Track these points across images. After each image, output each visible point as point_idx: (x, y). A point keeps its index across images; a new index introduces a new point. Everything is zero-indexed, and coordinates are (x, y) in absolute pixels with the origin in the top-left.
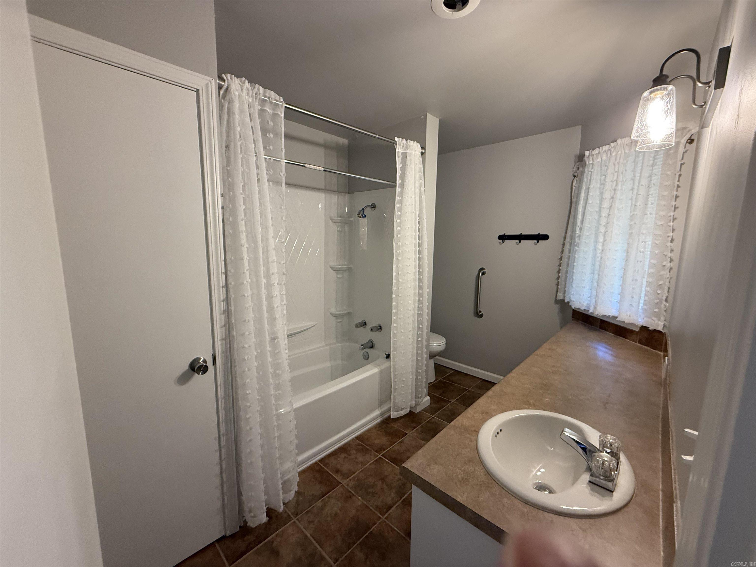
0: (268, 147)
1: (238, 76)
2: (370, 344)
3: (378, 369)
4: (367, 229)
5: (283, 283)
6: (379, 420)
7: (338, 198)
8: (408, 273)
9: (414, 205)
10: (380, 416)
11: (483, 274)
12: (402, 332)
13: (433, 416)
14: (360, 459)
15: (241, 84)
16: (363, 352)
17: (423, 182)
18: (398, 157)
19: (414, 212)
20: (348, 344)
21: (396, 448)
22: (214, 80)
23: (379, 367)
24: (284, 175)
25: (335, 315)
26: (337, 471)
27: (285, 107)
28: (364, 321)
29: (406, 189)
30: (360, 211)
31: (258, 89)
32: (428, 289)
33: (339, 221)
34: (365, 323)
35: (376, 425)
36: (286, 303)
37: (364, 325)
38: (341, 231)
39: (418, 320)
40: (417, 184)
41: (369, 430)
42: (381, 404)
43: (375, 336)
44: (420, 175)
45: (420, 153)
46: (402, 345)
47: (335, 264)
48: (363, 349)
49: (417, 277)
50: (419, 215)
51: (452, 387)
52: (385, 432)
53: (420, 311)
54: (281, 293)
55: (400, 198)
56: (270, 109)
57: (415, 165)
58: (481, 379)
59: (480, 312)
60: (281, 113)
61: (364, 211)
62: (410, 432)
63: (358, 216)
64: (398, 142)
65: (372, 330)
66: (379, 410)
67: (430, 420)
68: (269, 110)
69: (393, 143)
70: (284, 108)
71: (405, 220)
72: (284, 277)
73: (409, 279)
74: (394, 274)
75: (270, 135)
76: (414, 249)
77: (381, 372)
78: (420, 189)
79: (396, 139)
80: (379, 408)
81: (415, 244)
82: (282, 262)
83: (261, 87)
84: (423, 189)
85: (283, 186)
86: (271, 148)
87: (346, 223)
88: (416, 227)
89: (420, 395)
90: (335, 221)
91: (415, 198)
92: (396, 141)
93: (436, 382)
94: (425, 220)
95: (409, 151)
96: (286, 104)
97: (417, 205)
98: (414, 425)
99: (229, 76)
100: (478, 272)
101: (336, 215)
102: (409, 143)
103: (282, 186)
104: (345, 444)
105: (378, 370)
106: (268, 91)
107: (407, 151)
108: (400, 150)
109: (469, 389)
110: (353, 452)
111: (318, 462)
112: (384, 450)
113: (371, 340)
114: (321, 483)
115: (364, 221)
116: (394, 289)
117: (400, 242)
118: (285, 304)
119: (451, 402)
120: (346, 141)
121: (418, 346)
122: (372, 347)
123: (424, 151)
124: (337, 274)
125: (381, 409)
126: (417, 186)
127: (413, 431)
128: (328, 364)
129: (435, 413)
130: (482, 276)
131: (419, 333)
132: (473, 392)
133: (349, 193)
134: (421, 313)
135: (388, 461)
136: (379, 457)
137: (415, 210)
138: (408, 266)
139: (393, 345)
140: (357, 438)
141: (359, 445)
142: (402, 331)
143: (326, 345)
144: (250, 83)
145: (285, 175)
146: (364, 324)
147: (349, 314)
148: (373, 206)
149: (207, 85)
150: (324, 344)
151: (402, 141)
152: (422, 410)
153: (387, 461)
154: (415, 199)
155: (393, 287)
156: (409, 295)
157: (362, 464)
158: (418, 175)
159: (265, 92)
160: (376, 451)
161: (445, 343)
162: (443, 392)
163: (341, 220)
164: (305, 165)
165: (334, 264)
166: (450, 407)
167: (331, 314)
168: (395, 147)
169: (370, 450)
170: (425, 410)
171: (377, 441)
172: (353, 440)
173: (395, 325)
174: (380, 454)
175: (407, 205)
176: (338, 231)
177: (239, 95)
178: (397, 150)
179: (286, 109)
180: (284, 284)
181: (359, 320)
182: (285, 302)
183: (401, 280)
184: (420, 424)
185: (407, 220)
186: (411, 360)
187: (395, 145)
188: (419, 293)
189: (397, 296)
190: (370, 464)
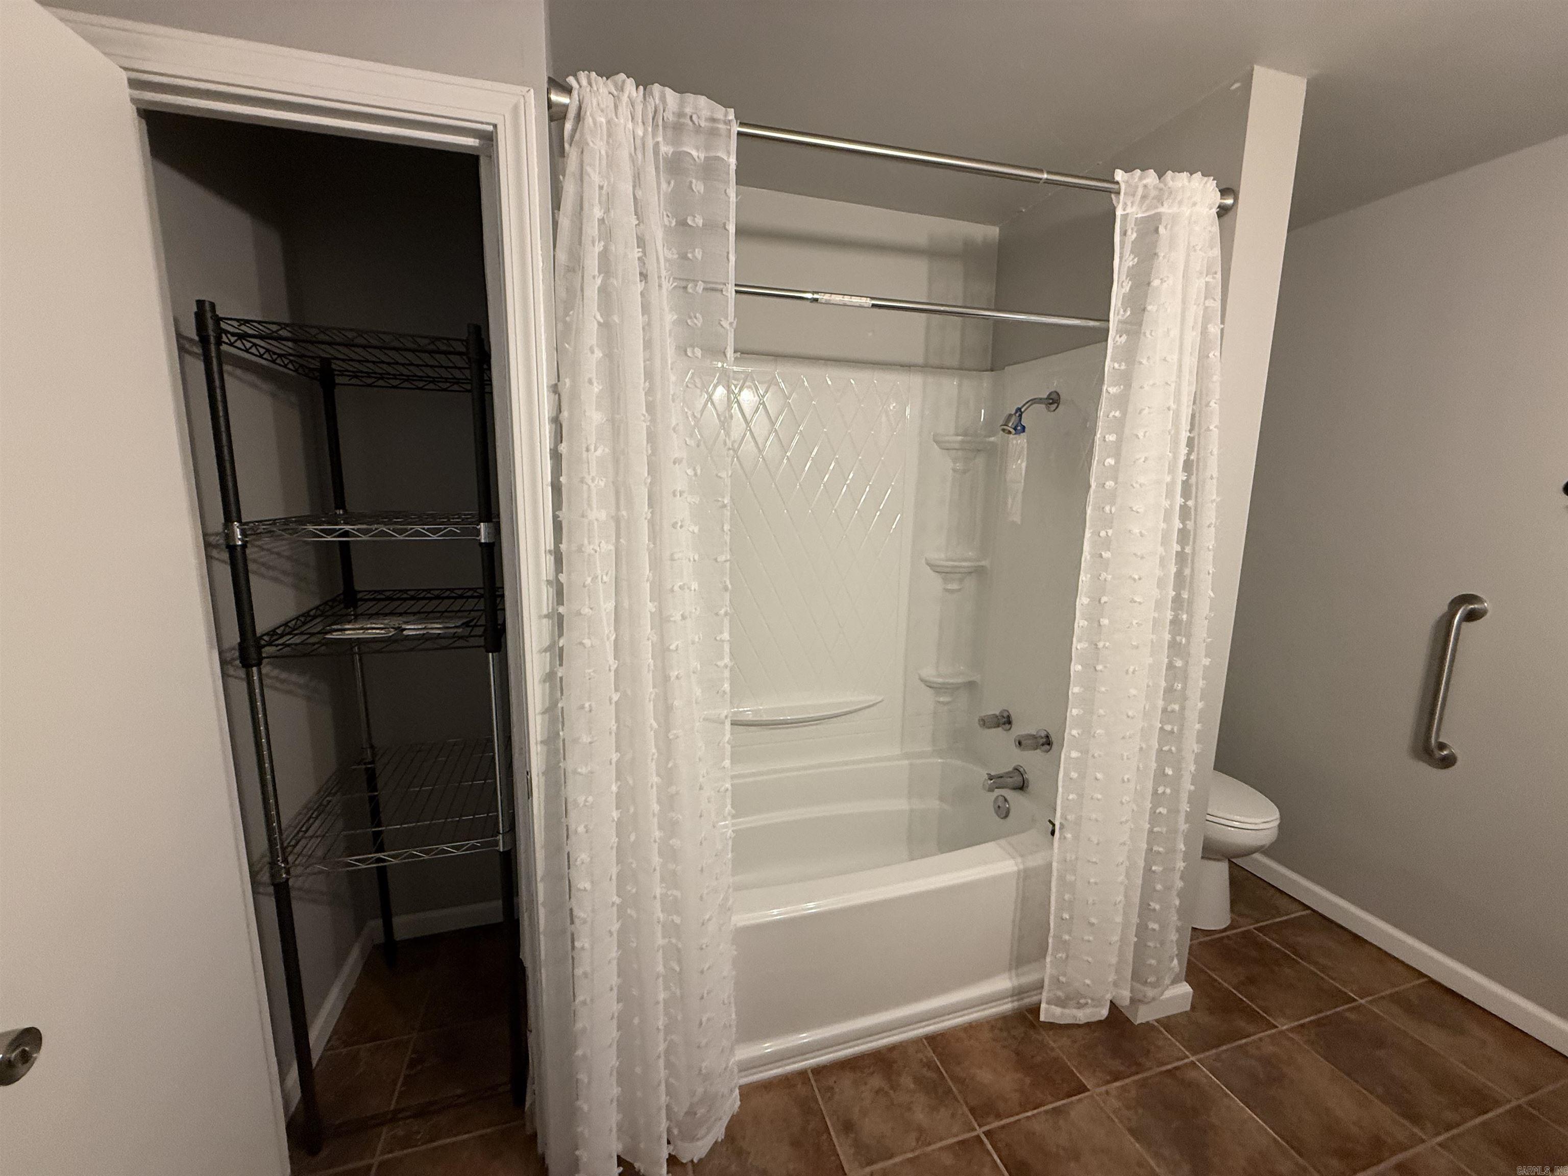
0: (691, 252)
1: (606, 73)
2: (1017, 779)
3: (1016, 864)
4: (1024, 465)
5: (722, 612)
6: (1007, 1007)
7: (960, 386)
8: (1133, 601)
9: (1173, 385)
10: (1012, 996)
11: (1471, 616)
12: (1096, 779)
13: (1192, 1058)
14: (920, 1116)
15: (615, 93)
16: (993, 799)
17: (1218, 304)
18: (1124, 233)
19: (1173, 406)
20: (959, 763)
21: (1038, 1127)
22: (532, 90)
23: (1019, 860)
24: (731, 324)
25: (932, 685)
26: (848, 1127)
27: (740, 134)
28: (1005, 714)
29: (1145, 333)
30: (1010, 415)
31: (663, 98)
32: (1206, 656)
33: (957, 446)
34: (1009, 717)
35: (996, 1020)
36: (730, 664)
37: (1004, 724)
38: (964, 472)
39: (1160, 751)
40: (1194, 312)
41: (970, 1028)
42: (1019, 961)
43: (1031, 761)
44: (1207, 283)
45: (1214, 210)
46: (1094, 816)
47: (943, 556)
48: (991, 790)
49: (1169, 615)
50: (1193, 416)
51: (1287, 971)
52: (1017, 1054)
53: (1169, 723)
54: (718, 638)
55: (1123, 367)
56: (697, 149)
57: (1191, 249)
58: (1421, 975)
59: (1442, 746)
60: (729, 153)
61: (1020, 416)
62: (1098, 1086)
63: (1004, 430)
64: (1123, 186)
65: (1020, 743)
66: (1010, 979)
67: (1176, 1068)
68: (694, 153)
69: (1110, 191)
70: (734, 137)
71: (1137, 436)
72: (727, 596)
73: (1135, 622)
74: (1082, 600)
75: (694, 220)
76: (1163, 525)
77: (1025, 875)
78: (1204, 332)
79: (1119, 175)
80: (1013, 972)
81: (1166, 510)
82: (722, 558)
83: (668, 91)
84: (1214, 329)
85: (728, 356)
86: (698, 253)
87: (979, 451)
88: (1175, 458)
89: (1151, 979)
90: (948, 445)
91: (1180, 361)
92: (1117, 183)
93: (1228, 933)
94: (1215, 433)
95: (1170, 207)
96: (742, 124)
97: (1185, 384)
98: (1116, 1065)
99: (582, 75)
100: (1445, 608)
101: (952, 431)
102: (1171, 183)
103: (725, 356)
104: (892, 1048)
105: (1015, 869)
106: (690, 97)
107: (1161, 210)
108: (1129, 210)
109: (1363, 1001)
110: (907, 1081)
111: (811, 1075)
112: (999, 1116)
113: (1021, 770)
114: (796, 1144)
115: (1019, 442)
116: (1078, 646)
117: (1113, 503)
118: (726, 666)
119: (1276, 1027)
120: (993, 232)
121: (1155, 829)
122: (1022, 788)
123: (1229, 201)
124: (945, 580)
125: (1017, 975)
126: (1190, 321)
127: (1108, 1087)
128: (901, 804)
129: (1204, 1051)
130: (1465, 625)
131: (1160, 790)
132: (1377, 1016)
133: (992, 370)
134: (1172, 732)
135: (998, 1161)
136: (974, 1134)
137: (1178, 401)
138: (1134, 580)
139: (1062, 809)
140: (932, 1039)
141: (929, 1065)
142: (1099, 776)
143: (907, 756)
144: (641, 88)
145: (734, 325)
146: (1006, 721)
147: (971, 686)
148: (1053, 400)
149: (516, 108)
150: (897, 751)
151: (1141, 178)
152: (1157, 1021)
153: (995, 1162)
154: (1180, 366)
155: (1075, 640)
156: (1131, 670)
157: (923, 1136)
158: (1198, 284)
159: (682, 104)
160: (972, 1110)
161: (1278, 822)
162: (1251, 980)
163: (962, 442)
164: (816, 296)
165: (938, 556)
166: (1269, 1049)
167: (922, 680)
168: (1114, 202)
169: (956, 1100)
170: (1168, 1023)
171: (985, 1076)
172: (917, 1041)
173: (1074, 754)
174: (980, 1126)
175: (1146, 388)
176: (954, 470)
177: (609, 122)
178: (1119, 212)
179: (743, 138)
180: (726, 614)
181: (993, 709)
182: (727, 660)
183: (1105, 621)
184: (1140, 1068)
185: (1141, 435)
186: (1122, 869)
187: (1113, 196)
188: (1170, 666)
189: (1090, 667)
190: (941, 1149)
